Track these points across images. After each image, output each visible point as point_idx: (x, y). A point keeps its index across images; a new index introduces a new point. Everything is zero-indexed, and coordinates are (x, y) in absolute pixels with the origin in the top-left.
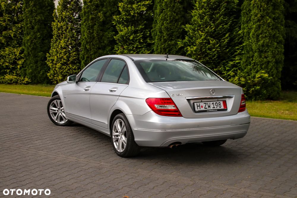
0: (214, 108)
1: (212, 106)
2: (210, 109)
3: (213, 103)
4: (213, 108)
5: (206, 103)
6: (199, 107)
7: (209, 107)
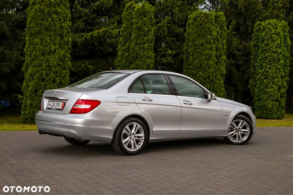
1: (55, 105)
3: (57, 103)
4: (55, 107)
5: (53, 103)
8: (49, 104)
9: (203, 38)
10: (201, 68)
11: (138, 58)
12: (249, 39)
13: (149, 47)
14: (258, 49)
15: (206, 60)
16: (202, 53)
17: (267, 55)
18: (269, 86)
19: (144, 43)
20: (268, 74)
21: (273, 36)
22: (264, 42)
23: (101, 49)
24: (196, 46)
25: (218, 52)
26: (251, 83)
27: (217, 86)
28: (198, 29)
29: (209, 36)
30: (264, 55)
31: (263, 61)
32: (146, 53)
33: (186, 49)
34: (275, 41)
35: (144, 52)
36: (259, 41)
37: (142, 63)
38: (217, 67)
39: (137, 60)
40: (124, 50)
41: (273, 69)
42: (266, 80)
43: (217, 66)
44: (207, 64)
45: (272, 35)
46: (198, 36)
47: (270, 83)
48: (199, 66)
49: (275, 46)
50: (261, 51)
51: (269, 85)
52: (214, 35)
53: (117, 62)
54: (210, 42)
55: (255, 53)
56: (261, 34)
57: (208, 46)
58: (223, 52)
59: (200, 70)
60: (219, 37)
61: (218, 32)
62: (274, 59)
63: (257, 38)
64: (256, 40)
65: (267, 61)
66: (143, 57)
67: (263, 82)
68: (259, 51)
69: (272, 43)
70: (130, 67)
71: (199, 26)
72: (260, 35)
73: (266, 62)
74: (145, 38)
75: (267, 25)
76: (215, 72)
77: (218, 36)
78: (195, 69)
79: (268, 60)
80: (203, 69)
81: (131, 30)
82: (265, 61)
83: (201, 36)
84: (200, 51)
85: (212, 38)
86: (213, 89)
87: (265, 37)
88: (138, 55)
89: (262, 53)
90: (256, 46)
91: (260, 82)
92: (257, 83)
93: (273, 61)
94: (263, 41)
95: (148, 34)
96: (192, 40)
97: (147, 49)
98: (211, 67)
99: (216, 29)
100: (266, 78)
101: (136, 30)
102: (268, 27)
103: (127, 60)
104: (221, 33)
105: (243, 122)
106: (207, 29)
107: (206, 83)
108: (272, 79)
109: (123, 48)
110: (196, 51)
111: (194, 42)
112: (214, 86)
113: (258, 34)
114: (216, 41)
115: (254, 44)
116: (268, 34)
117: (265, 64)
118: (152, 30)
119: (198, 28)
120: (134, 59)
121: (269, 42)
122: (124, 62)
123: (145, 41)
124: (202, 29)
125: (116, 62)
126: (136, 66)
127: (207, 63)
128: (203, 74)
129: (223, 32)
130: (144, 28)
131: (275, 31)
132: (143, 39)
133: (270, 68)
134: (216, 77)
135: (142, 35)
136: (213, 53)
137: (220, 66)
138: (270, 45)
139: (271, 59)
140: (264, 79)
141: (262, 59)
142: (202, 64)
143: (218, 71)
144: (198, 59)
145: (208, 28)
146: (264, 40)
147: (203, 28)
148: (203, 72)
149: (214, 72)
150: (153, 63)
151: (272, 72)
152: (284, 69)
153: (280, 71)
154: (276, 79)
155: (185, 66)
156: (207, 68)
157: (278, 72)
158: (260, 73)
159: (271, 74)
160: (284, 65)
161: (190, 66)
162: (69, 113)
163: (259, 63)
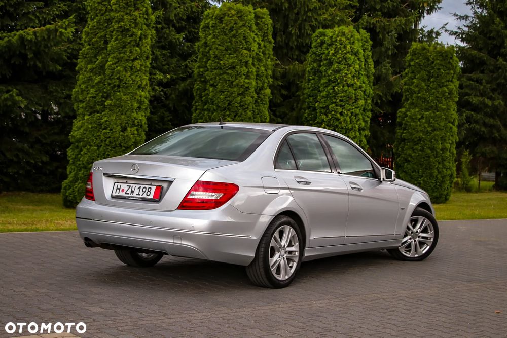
0: (139, 194)
1: (136, 191)
2: (132, 195)
3: (140, 188)
4: (137, 194)
5: (130, 186)
6: (118, 190)
7: (132, 192)
8: (117, 189)
9: (235, 55)
10: (229, 110)
11: (121, 86)
12: (290, 58)
13: (143, 68)
14: (320, 78)
15: (239, 94)
16: (232, 82)
17: (336, 90)
19: (133, 60)
20: (338, 124)
21: (349, 55)
22: (332, 66)
23: (39, 65)
24: (221, 69)
25: (259, 82)
28: (224, 36)
29: (245, 51)
30: (331, 89)
31: (328, 99)
32: (138, 77)
33: (201, 73)
34: (350, 66)
35: (133, 77)
36: (322, 64)
37: (128, 96)
38: (257, 109)
39: (119, 91)
40: (92, 70)
41: (347, 115)
43: (256, 106)
44: (240, 103)
45: (346, 54)
46: (226, 50)
48: (226, 105)
49: (350, 73)
50: (326, 83)
52: (253, 51)
53: (78, 94)
54: (247, 63)
55: (313, 85)
56: (326, 52)
57: (244, 70)
58: (266, 81)
60: (261, 54)
61: (259, 44)
62: (348, 98)
63: (318, 58)
64: (315, 61)
65: (338, 101)
66: (131, 86)
68: (322, 81)
69: (346, 69)
70: (106, 104)
71: (227, 32)
72: (324, 53)
73: (335, 103)
74: (136, 50)
75: (338, 36)
76: (254, 118)
77: (260, 52)
78: (219, 112)
79: (340, 98)
81: (107, 32)
82: (334, 101)
83: (230, 50)
84: (228, 79)
85: (250, 55)
87: (334, 57)
88: (121, 81)
89: (327, 84)
90: (316, 72)
93: (347, 101)
94: (331, 63)
95: (141, 42)
96: (214, 57)
97: (139, 71)
98: (247, 108)
99: (256, 39)
101: (119, 34)
102: (340, 40)
103: (99, 90)
104: (265, 46)
105: (424, 220)
106: (242, 38)
108: (345, 132)
109: (89, 67)
110: (221, 77)
111: (217, 61)
113: (319, 51)
114: (256, 61)
115: (312, 69)
116: (340, 51)
117: (334, 105)
118: (148, 35)
119: (226, 35)
120: (113, 88)
121: (342, 67)
122: (92, 93)
123: (135, 56)
124: (232, 37)
125: (76, 92)
126: (117, 102)
127: (242, 101)
129: (267, 44)
130: (135, 31)
131: (351, 47)
132: (131, 52)
133: (341, 114)
135: (129, 43)
136: (251, 83)
137: (261, 107)
138: (343, 72)
139: (344, 96)
141: (327, 97)
142: (231, 102)
143: (258, 115)
144: (225, 93)
145: (244, 37)
146: (333, 62)
147: (234, 36)
148: (233, 117)
149: (252, 118)
150: (148, 97)
151: (345, 120)
152: (364, 115)
153: (357, 119)
154: (352, 133)
155: (197, 104)
156: (240, 111)
157: (355, 121)
158: (323, 121)
159: (343, 123)
160: (364, 109)
161: (208, 105)
162: (177, 209)
163: (322, 102)
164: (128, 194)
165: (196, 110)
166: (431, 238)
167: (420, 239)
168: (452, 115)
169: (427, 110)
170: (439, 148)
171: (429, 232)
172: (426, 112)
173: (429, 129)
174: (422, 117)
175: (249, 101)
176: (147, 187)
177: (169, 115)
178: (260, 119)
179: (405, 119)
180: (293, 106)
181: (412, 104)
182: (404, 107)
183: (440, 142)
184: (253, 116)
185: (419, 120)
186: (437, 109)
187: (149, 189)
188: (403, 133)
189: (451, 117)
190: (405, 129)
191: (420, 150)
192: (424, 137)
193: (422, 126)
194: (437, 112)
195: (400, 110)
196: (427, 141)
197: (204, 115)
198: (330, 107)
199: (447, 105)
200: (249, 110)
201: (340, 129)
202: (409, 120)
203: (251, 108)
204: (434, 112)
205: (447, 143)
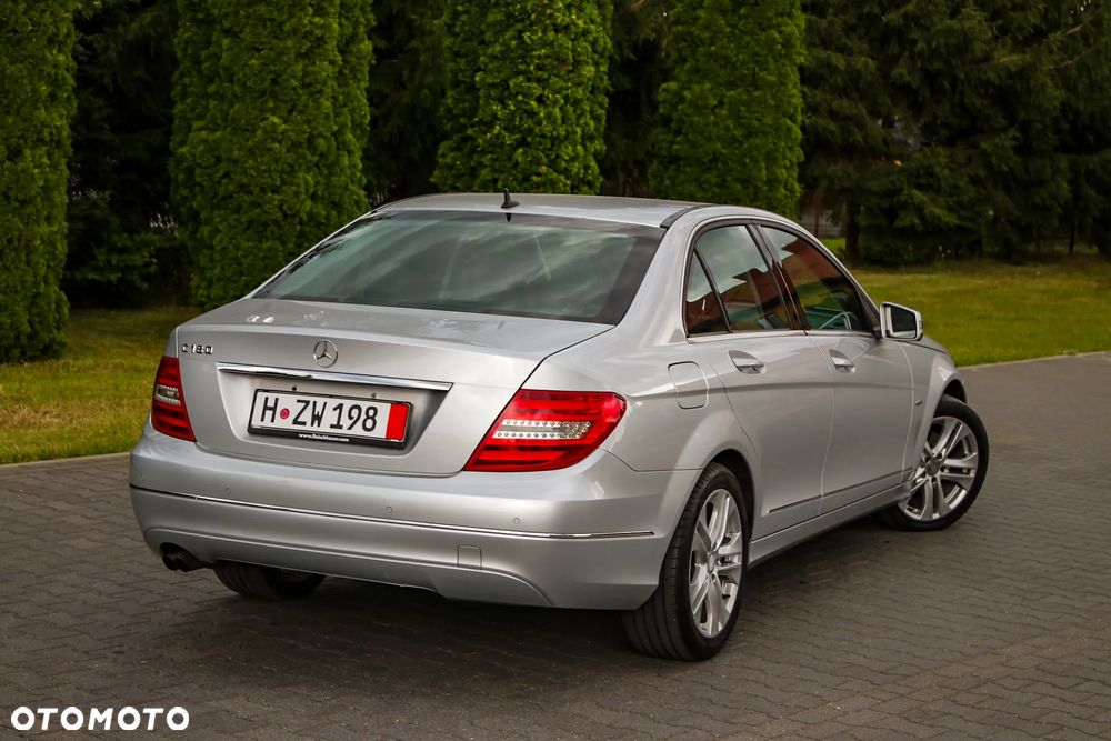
0: (338, 426)
1: (330, 417)
2: (315, 428)
3: (340, 407)
4: (332, 426)
5: (307, 403)
6: (269, 414)
7: (317, 418)
8: (266, 408)
10: (274, 96)
14: (484, 10)
15: (299, 56)
16: (281, 25)
17: (527, 40)
18: (535, 178)
20: (532, 126)
25: (346, 23)
26: (448, 160)
27: (343, 178)
30: (514, 38)
31: (507, 63)
32: (47, 15)
35: (35, 14)
37: (22, 66)
38: (343, 94)
41: (555, 103)
42: (525, 153)
43: (339, 85)
44: (302, 79)
47: (539, 164)
48: (267, 84)
50: (501, 22)
51: (538, 175)
55: (466, 28)
58: (362, 20)
59: (271, 104)
62: (557, 59)
65: (532, 67)
66: (30, 39)
67: (510, 158)
68: (491, 18)
73: (524, 72)
76: (336, 116)
78: (248, 101)
79: (536, 61)
80: (283, 101)
82: (522, 67)
84: (269, 16)
86: (326, 195)
89: (502, 26)
91: (496, 159)
92: (481, 165)
93: (554, 67)
98: (321, 92)
100: (522, 143)
105: (957, 426)
107: (299, 166)
108: (549, 145)
110: (251, 11)
112: (333, 178)
117: (521, 78)
127: (306, 74)
128: (284, 126)
133: (540, 100)
134: (336, 140)
136: (329, 26)
137: (352, 88)
139: (548, 56)
140: (514, 148)
141: (503, 57)
142: (280, 76)
143: (345, 109)
144: (263, 53)
148: (285, 114)
149: (332, 115)
150: (73, 67)
151: (549, 116)
152: (593, 102)
153: (578, 112)
154: (566, 147)
155: (186, 80)
156: (304, 98)
157: (573, 117)
158: (495, 117)
159: (544, 123)
160: (593, 87)
161: (217, 82)
162: (464, 469)
163: (490, 71)
164: (304, 424)
165: (184, 95)
166: (969, 470)
167: (946, 473)
168: (791, 97)
169: (731, 85)
170: (762, 179)
171: (965, 456)
172: (728, 90)
173: (738, 133)
174: (721, 104)
175: (324, 74)
176: (364, 405)
177: (102, 104)
178: (349, 117)
179: (680, 107)
180: (401, 75)
181: (697, 70)
182: (675, 79)
183: (763, 165)
184: (334, 111)
185: (713, 110)
186: (755, 83)
187: (371, 413)
188: (673, 143)
189: (789, 103)
190: (678, 132)
191: (717, 185)
192: (723, 151)
193: (722, 126)
194: (757, 89)
195: (664, 85)
196: (733, 161)
197: (207, 108)
198: (511, 84)
199: (779, 72)
200: (326, 95)
201: (537, 139)
202: (687, 111)
203: (328, 91)
204: (747, 91)
205: (778, 167)
